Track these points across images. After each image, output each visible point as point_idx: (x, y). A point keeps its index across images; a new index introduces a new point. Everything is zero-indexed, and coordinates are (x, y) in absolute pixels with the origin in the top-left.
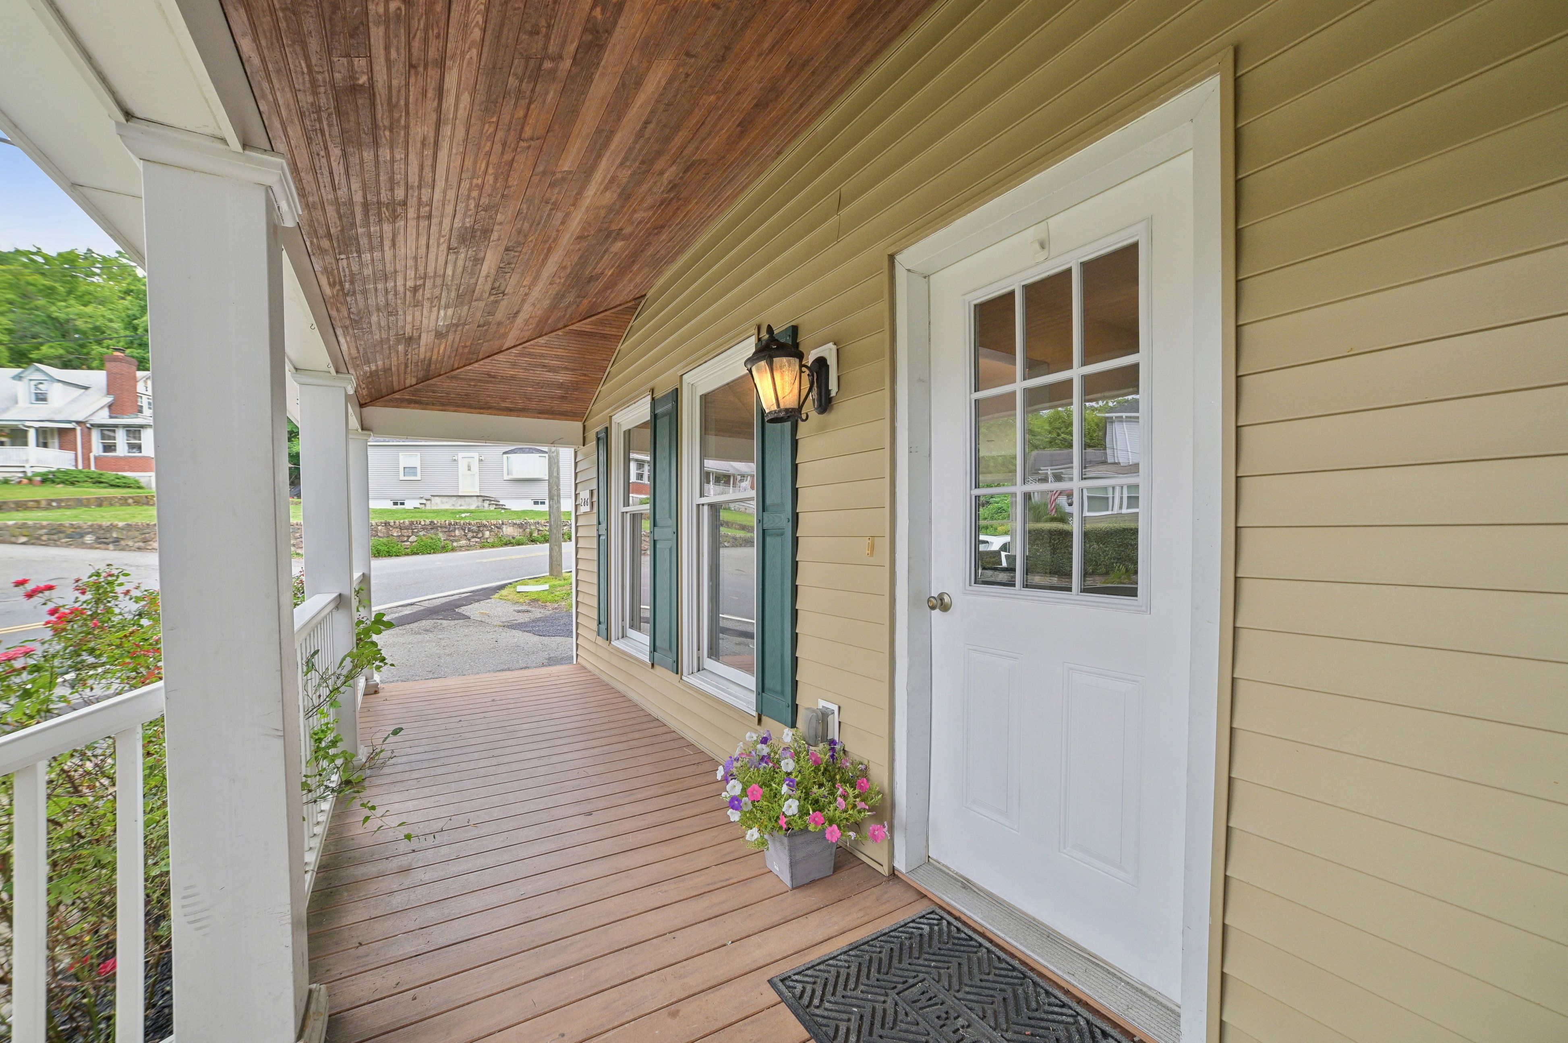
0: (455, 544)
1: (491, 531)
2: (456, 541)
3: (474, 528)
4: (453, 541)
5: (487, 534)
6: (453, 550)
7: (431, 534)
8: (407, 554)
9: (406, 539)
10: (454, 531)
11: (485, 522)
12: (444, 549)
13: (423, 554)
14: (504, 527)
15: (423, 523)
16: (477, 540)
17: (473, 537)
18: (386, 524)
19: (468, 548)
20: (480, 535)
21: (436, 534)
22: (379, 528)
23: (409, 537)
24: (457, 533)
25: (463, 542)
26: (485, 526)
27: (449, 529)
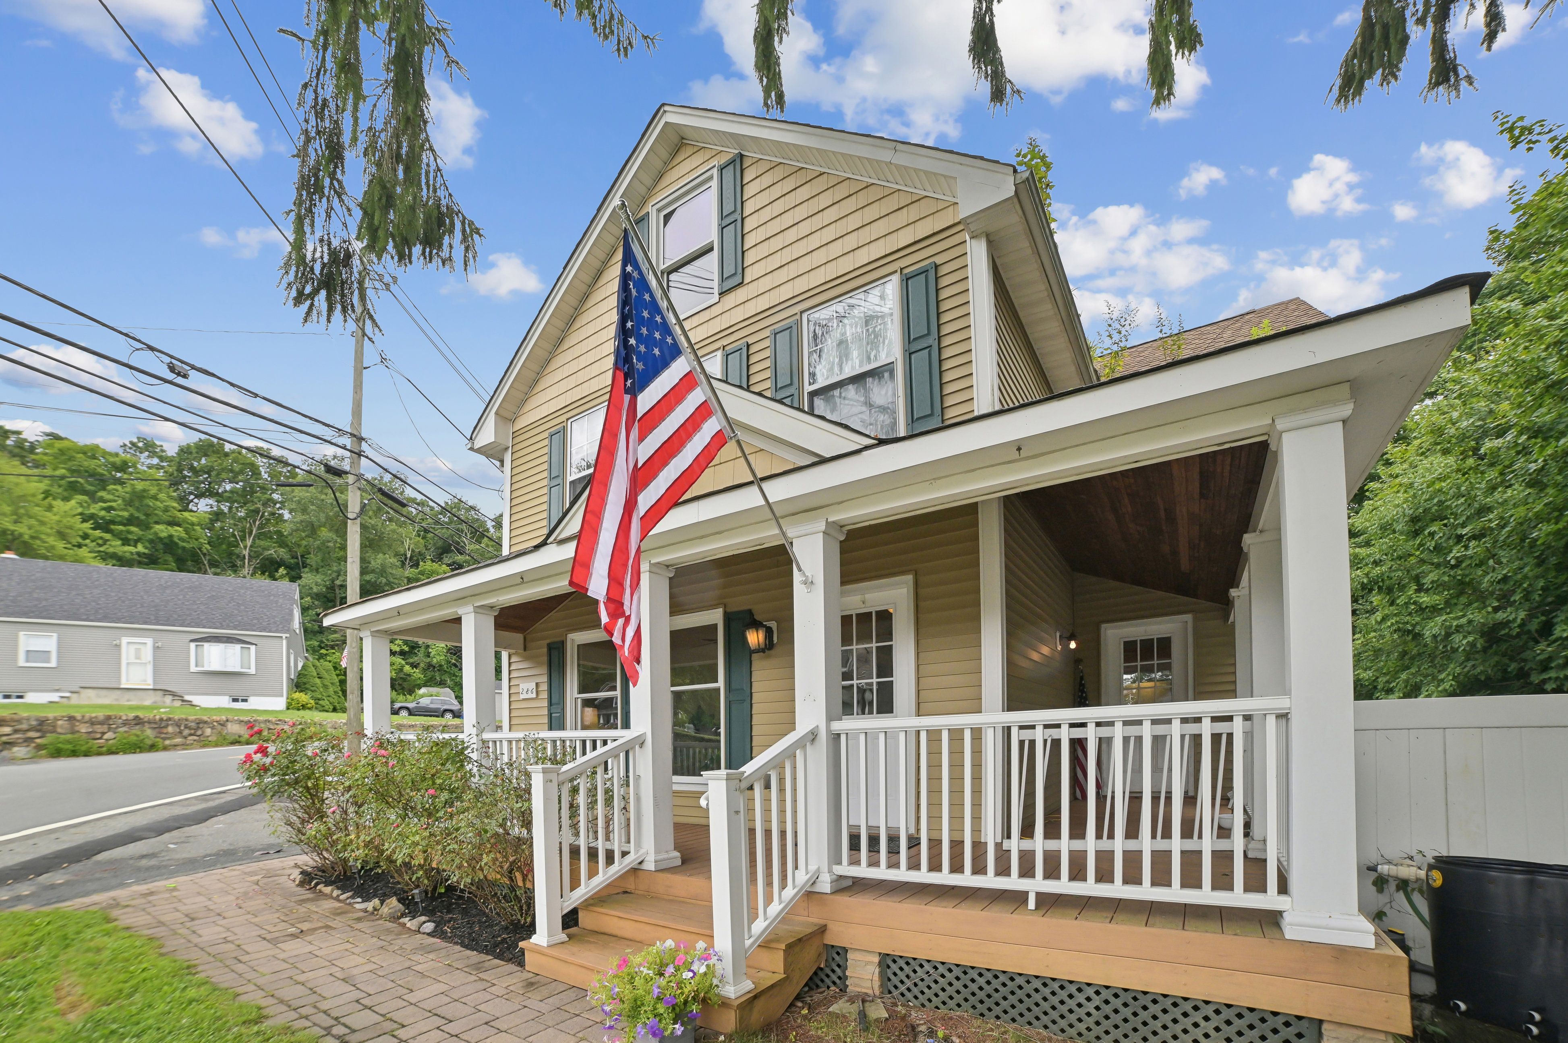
0: (167, 742)
1: (213, 728)
2: (168, 738)
3: (193, 725)
4: (164, 739)
5: (208, 731)
6: (165, 748)
7: (136, 730)
8: (100, 754)
9: (99, 736)
10: (166, 726)
11: (205, 718)
12: (152, 748)
13: (125, 753)
14: (229, 725)
15: (124, 718)
16: (195, 738)
17: (191, 735)
18: (71, 719)
19: (185, 746)
20: (199, 732)
21: (143, 731)
22: (60, 723)
23: (103, 733)
24: (170, 729)
25: (178, 740)
26: (206, 722)
27: (160, 725)
